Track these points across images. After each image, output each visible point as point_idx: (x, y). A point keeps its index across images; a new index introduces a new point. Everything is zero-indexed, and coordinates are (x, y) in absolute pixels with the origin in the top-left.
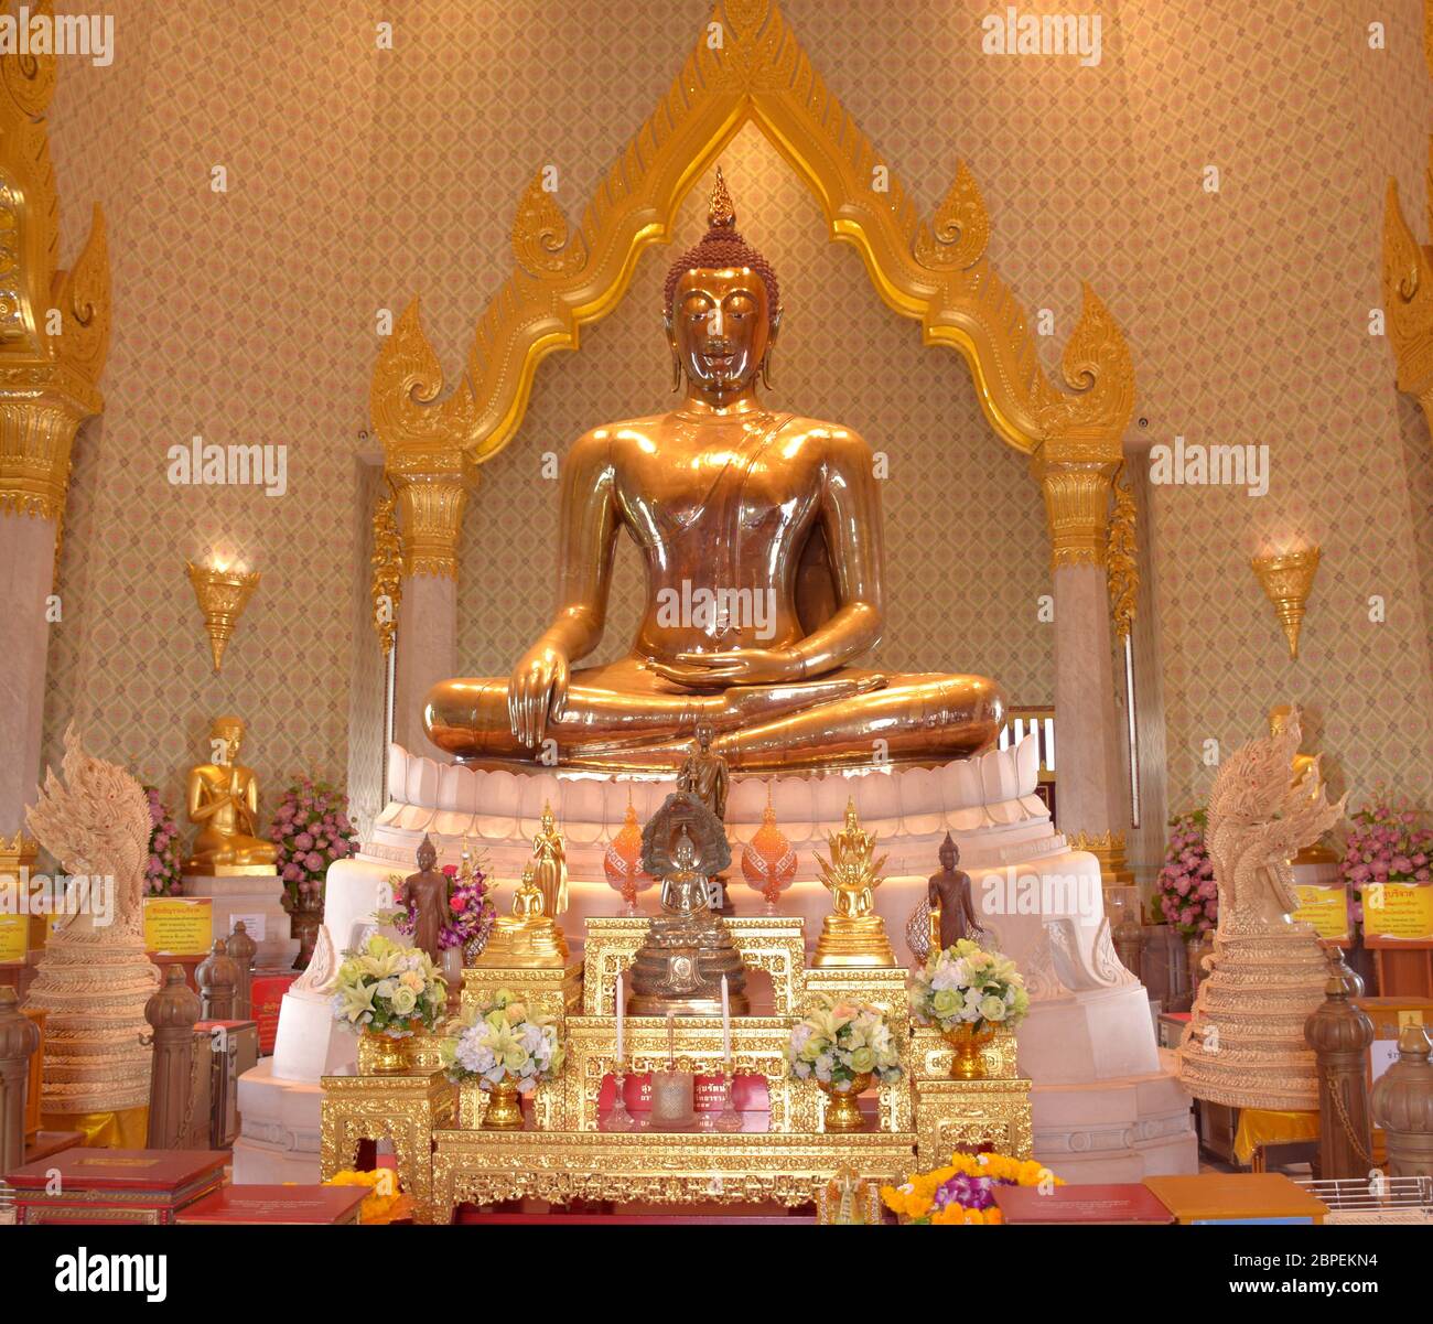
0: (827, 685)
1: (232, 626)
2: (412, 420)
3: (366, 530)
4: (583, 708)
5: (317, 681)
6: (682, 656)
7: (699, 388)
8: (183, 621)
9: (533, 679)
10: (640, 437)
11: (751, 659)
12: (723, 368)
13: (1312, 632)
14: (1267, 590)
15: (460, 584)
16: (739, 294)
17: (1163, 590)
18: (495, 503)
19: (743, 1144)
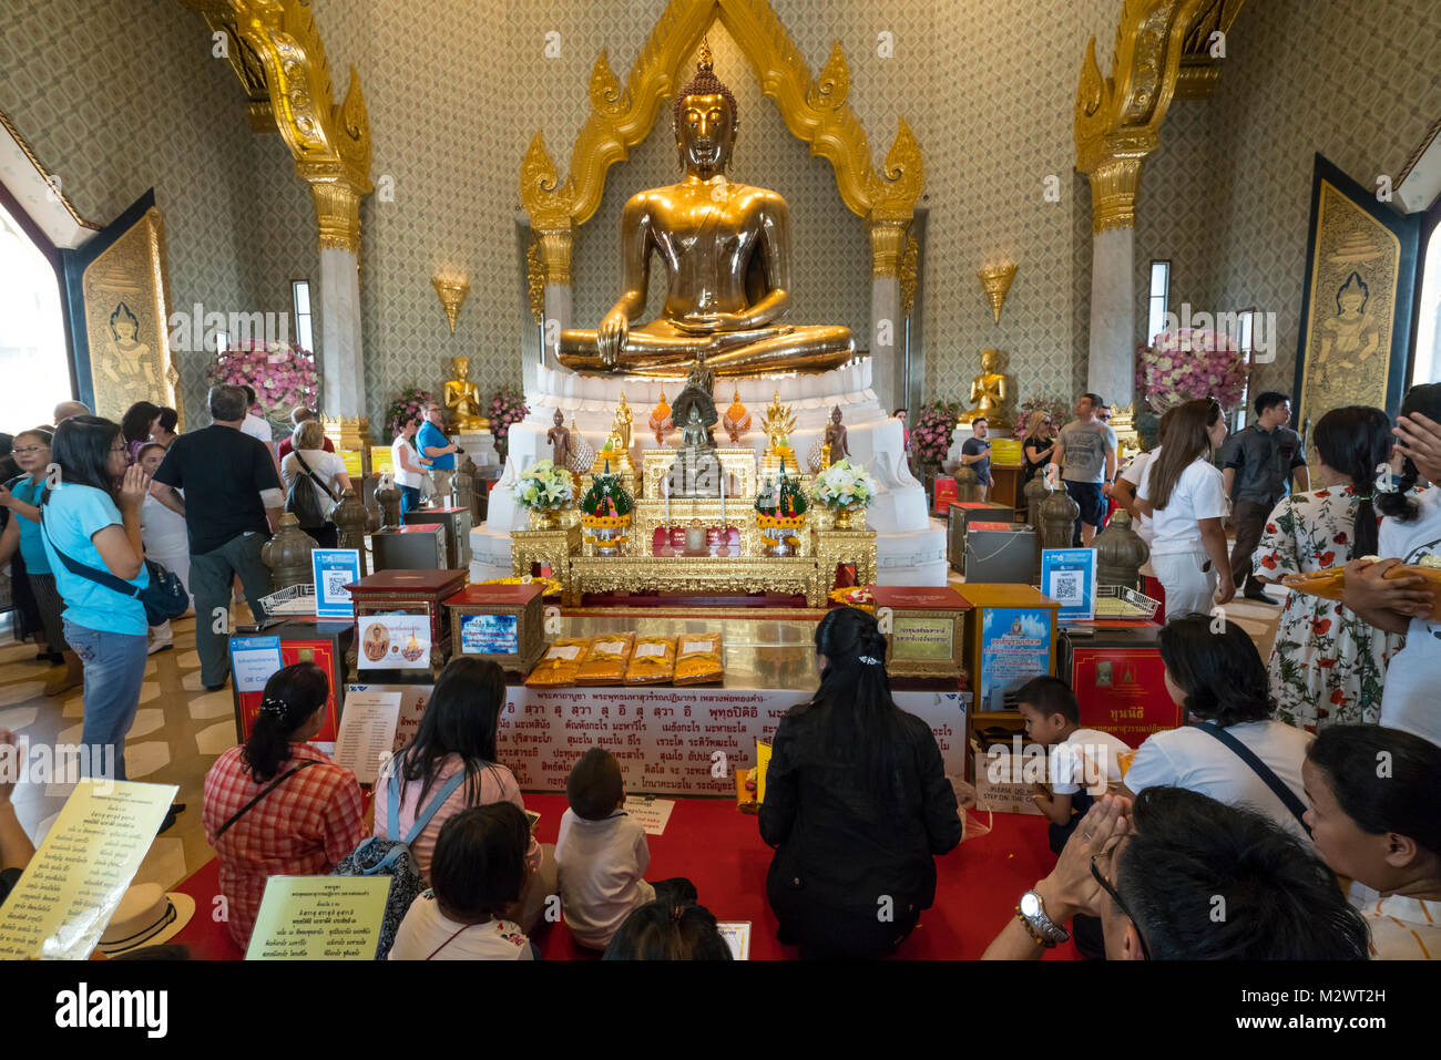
0: (763, 331)
1: (458, 311)
2: (543, 200)
3: (523, 260)
4: (637, 344)
5: (505, 339)
6: (687, 317)
7: (694, 169)
8: (432, 308)
9: (610, 330)
10: (663, 199)
11: (724, 318)
12: (707, 157)
13: (1008, 311)
14: (985, 288)
15: (574, 290)
16: (716, 111)
17: (929, 290)
18: (589, 248)
19: (728, 562)
